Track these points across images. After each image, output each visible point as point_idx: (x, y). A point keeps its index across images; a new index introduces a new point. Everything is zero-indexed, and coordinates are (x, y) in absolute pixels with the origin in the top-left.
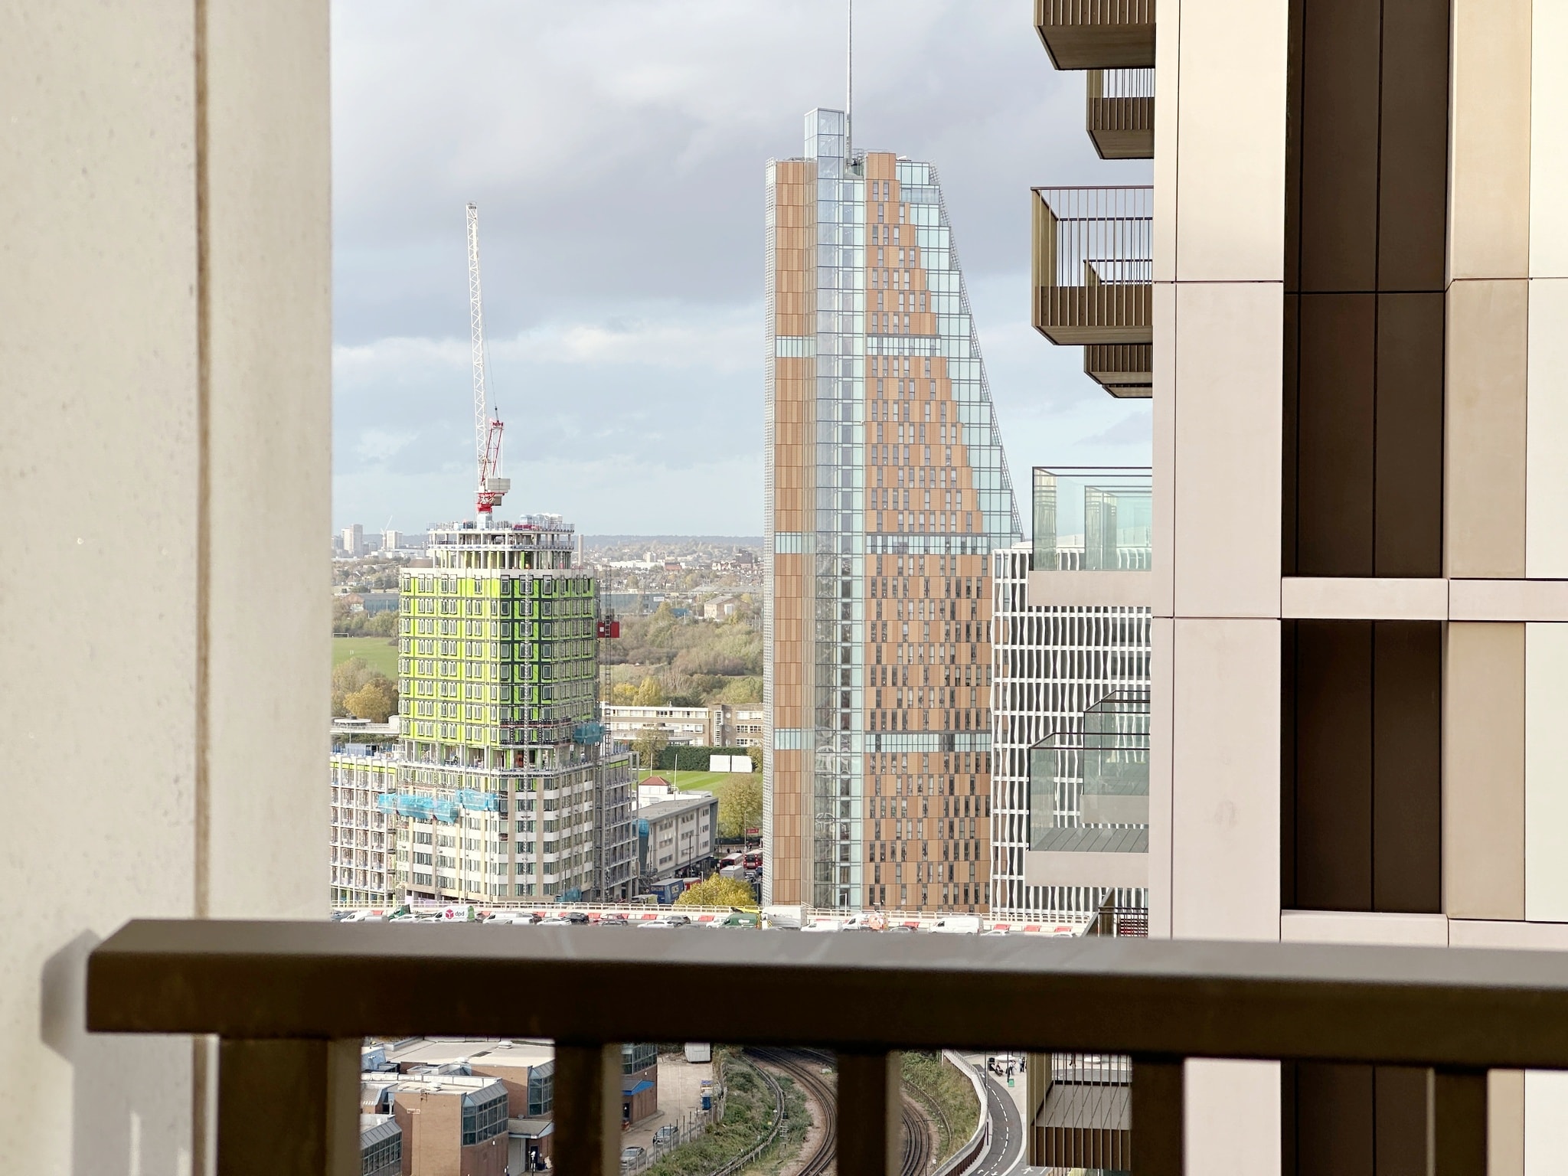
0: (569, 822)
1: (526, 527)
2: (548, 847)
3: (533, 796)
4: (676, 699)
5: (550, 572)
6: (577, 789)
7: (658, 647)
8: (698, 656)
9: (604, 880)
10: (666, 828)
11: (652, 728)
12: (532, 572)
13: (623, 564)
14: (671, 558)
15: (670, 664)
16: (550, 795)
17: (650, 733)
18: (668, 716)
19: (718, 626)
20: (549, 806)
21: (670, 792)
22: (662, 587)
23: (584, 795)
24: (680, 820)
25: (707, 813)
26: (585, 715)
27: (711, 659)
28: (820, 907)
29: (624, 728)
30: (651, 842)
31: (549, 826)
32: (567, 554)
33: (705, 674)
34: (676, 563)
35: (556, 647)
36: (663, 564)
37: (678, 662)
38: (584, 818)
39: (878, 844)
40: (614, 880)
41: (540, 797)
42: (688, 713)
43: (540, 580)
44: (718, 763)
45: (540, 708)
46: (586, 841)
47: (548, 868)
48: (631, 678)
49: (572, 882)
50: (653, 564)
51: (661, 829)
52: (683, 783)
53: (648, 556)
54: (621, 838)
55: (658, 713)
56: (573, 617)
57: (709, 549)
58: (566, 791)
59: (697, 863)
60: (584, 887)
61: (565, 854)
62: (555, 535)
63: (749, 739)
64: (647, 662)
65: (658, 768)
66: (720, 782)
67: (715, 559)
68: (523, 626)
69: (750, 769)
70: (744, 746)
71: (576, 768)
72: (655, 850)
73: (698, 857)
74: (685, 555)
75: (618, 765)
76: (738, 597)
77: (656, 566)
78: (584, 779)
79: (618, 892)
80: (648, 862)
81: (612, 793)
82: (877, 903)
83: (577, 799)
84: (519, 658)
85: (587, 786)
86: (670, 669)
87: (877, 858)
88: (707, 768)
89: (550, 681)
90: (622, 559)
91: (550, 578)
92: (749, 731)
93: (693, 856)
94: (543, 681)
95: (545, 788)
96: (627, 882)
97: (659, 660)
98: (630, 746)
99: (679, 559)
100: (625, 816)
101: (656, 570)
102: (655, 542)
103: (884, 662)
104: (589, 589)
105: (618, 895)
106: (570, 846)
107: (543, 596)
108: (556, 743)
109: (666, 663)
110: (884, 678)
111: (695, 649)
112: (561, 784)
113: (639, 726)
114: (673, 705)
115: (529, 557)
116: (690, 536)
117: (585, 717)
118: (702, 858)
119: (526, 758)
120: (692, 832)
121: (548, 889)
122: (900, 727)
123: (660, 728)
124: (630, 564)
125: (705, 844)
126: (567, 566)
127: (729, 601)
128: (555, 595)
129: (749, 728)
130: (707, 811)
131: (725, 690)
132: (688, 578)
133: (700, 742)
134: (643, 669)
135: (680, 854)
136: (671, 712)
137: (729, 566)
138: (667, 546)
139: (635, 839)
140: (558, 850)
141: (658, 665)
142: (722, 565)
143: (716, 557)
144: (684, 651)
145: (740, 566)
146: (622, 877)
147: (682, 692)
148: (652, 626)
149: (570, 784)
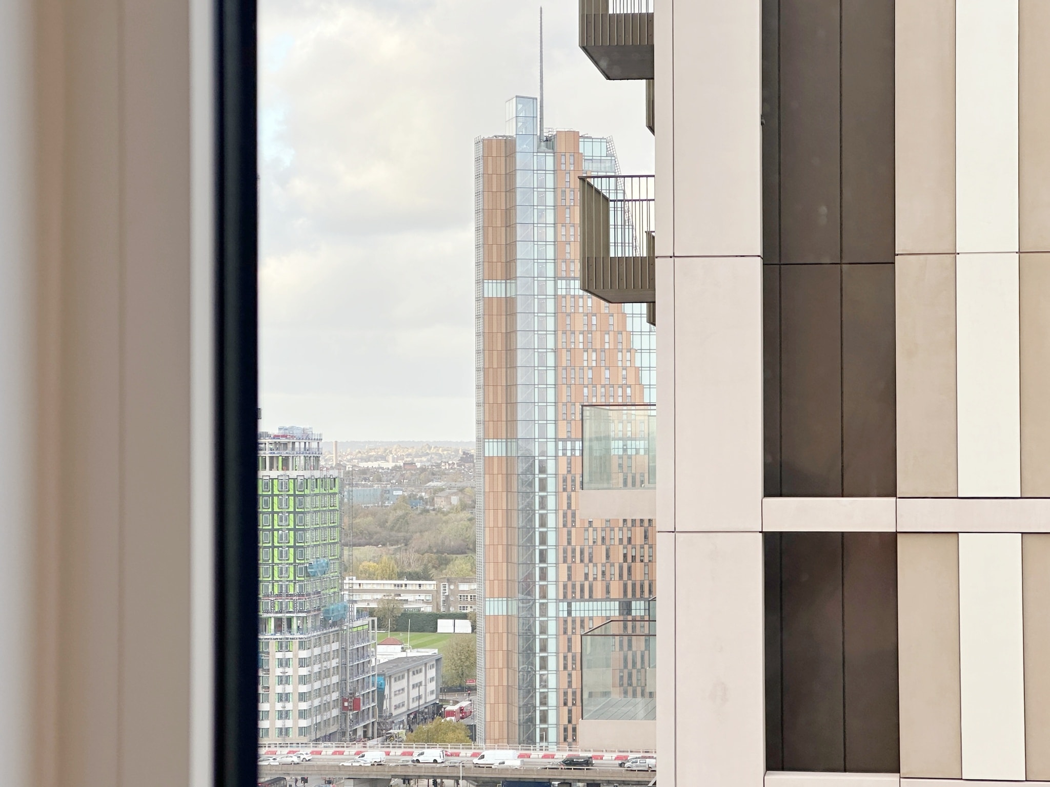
0: (319, 676)
1: (283, 436)
2: (302, 697)
3: (289, 655)
4: (410, 574)
5: (301, 473)
6: (326, 648)
7: (396, 531)
8: (429, 538)
9: (348, 724)
10: (399, 679)
11: (390, 598)
12: (288, 473)
13: (370, 465)
14: (409, 459)
15: (406, 545)
16: (304, 654)
17: (389, 601)
18: (403, 588)
19: (445, 514)
20: (302, 663)
21: (403, 650)
22: (400, 483)
23: (332, 653)
24: (411, 673)
25: (433, 667)
26: (332, 588)
27: (440, 542)
28: (524, 743)
29: (368, 598)
30: (387, 692)
31: (303, 680)
32: (317, 459)
33: (435, 553)
34: (412, 464)
35: (308, 535)
36: (402, 464)
37: (414, 544)
38: (331, 673)
39: (570, 691)
40: (357, 723)
41: (296, 655)
42: (420, 585)
43: (294, 479)
44: (444, 626)
45: (295, 583)
46: (333, 692)
47: (302, 714)
48: (374, 557)
49: (322, 724)
50: (394, 464)
51: (395, 681)
52: (415, 642)
53: (390, 458)
54: (363, 688)
55: (395, 585)
56: (322, 509)
57: (440, 452)
58: (317, 651)
59: (426, 708)
60: (333, 729)
61: (316, 702)
62: (307, 444)
63: (469, 606)
64: (388, 543)
65: (396, 631)
66: (444, 642)
67: (444, 460)
68: (281, 517)
69: (470, 631)
70: (465, 611)
71: (325, 631)
72: (390, 698)
73: (426, 703)
74: (421, 456)
75: (360, 629)
76: (462, 490)
77: (396, 466)
78: (331, 641)
79: (360, 733)
80: (384, 708)
81: (355, 652)
82: (570, 739)
83: (327, 657)
84: (278, 543)
85: (335, 646)
86: (406, 550)
87: (570, 703)
88: (435, 629)
89: (303, 562)
90: (369, 461)
91: (303, 478)
92: (469, 599)
93: (422, 702)
94: (297, 561)
95: (299, 649)
96: (368, 724)
97: (397, 542)
98: (371, 613)
99: (416, 459)
100: (366, 670)
101: (396, 468)
102: (395, 446)
103: (573, 543)
104: (335, 486)
105: (360, 736)
106: (320, 696)
107: (297, 493)
108: (308, 612)
109: (403, 545)
110: (574, 557)
111: (427, 533)
112: (312, 646)
113: (379, 596)
114: (408, 579)
115: (286, 460)
116: (424, 441)
117: (332, 590)
118: (430, 704)
119: (285, 624)
120: (421, 683)
121: (302, 731)
122: (587, 596)
123: (397, 598)
124: (375, 464)
125: (432, 692)
126: (316, 467)
127: (455, 494)
128: (307, 492)
129: (469, 597)
130: (433, 665)
131: (451, 566)
132: (422, 475)
133: (428, 609)
134: (384, 549)
135: (411, 700)
136: (406, 585)
137: (456, 466)
138: (406, 450)
139: (374, 689)
140: (310, 699)
141: (396, 547)
142: (449, 464)
143: (445, 458)
144: (418, 534)
145: (464, 466)
146: (363, 720)
147: (417, 568)
148: (391, 515)
149: (320, 645)
